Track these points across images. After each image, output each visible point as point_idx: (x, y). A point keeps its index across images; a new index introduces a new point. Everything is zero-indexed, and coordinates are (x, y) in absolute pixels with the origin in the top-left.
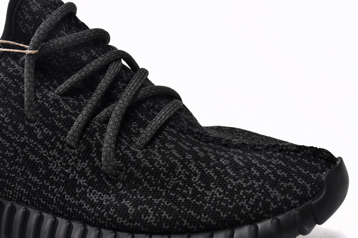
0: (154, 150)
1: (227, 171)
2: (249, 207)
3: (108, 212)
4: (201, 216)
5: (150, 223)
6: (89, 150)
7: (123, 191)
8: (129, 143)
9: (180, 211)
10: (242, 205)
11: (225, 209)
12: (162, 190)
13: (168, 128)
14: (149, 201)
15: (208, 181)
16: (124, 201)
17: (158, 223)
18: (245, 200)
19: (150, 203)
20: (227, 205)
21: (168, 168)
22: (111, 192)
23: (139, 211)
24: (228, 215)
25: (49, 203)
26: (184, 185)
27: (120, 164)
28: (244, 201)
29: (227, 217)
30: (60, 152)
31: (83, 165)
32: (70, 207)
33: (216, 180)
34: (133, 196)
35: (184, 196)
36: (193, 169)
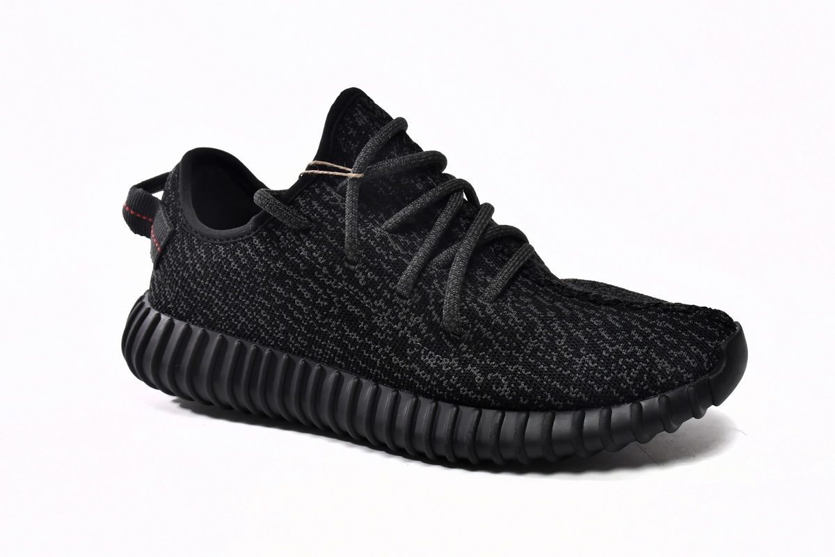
0: (507, 304)
1: (600, 334)
2: (630, 380)
3: (449, 381)
4: (569, 389)
5: (504, 395)
6: (425, 301)
7: (467, 354)
8: (476, 294)
9: (542, 381)
10: (622, 376)
11: (600, 382)
12: (518, 355)
13: (521, 277)
14: (502, 368)
15: (577, 345)
16: (469, 368)
17: (514, 397)
18: (626, 372)
19: (503, 371)
20: (602, 377)
21: (525, 327)
22: (452, 355)
23: (489, 381)
24: (604, 389)
25: (371, 366)
26: (547, 349)
27: (465, 319)
28: (624, 373)
29: (602, 392)
30: (389, 303)
31: (417, 320)
32: (398, 372)
33: (587, 344)
34: (481, 361)
35: (547, 363)
36: (557, 329)
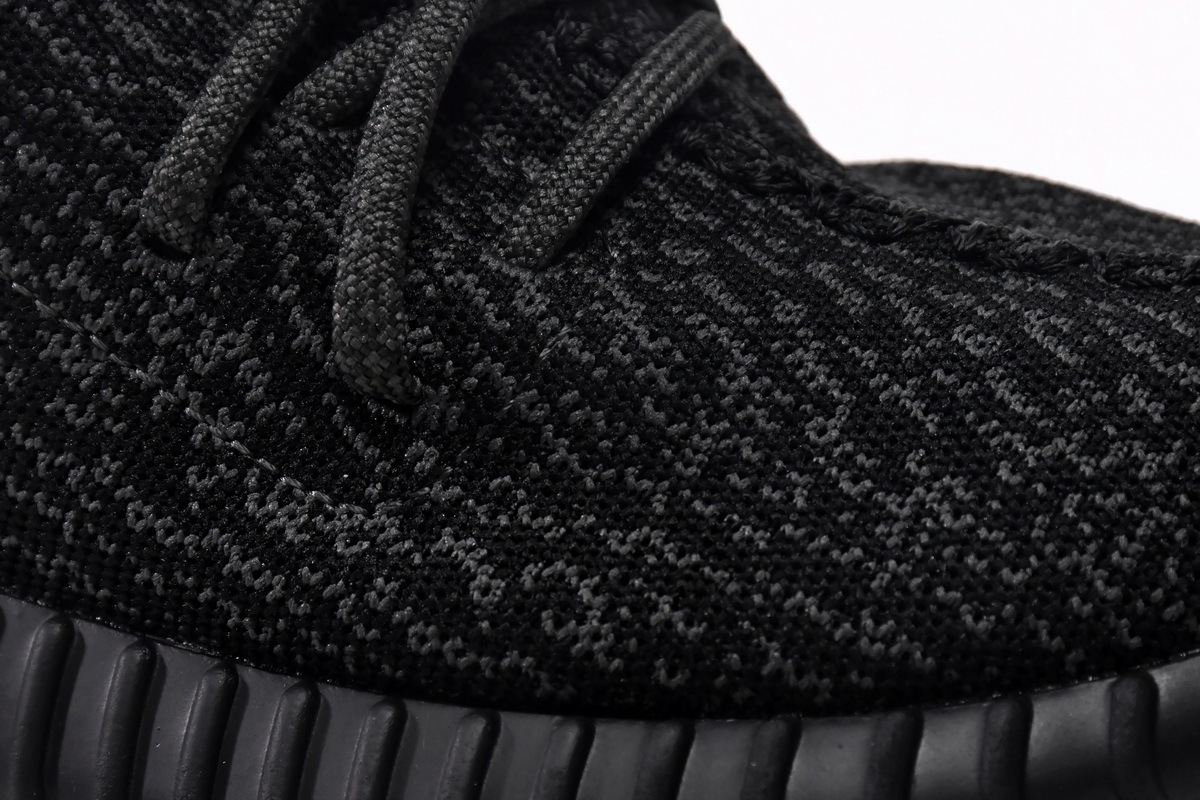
0: (604, 271)
1: (993, 393)
2: (1109, 583)
3: (360, 597)
4: (856, 624)
5: (589, 655)
6: (259, 264)
7: (438, 486)
8: (473, 234)
9: (745, 594)
10: (1076, 568)
11: (983, 591)
12: (646, 484)
13: (669, 158)
14: (581, 542)
15: (893, 440)
16: (446, 541)
17: (629, 659)
18: (1092, 547)
19: (587, 553)
20: (993, 570)
21: (680, 367)
22: (374, 490)
23: (527, 595)
24: (1000, 620)
25: (37, 542)
26: (768, 460)
27: (427, 340)
28: (1082, 552)
29: (993, 634)
30: (106, 273)
31: (229, 345)
32: (153, 564)
33: (933, 438)
34: (493, 515)
35: (769, 518)
36: (812, 377)
